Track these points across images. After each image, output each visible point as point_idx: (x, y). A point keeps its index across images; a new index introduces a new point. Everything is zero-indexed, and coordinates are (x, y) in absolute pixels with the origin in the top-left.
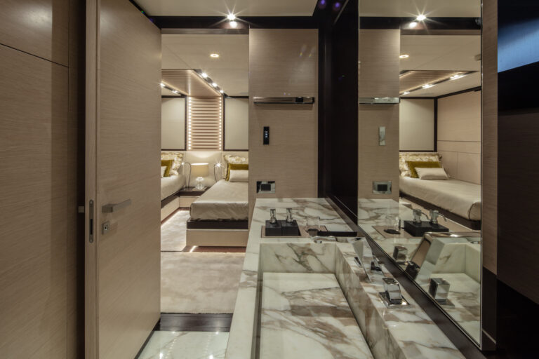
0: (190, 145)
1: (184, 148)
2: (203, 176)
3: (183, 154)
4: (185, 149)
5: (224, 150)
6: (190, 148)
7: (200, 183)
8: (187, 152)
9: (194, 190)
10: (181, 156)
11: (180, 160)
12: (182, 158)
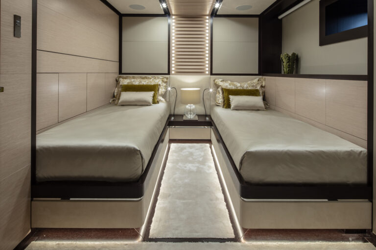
0: (173, 69)
1: (167, 72)
2: (194, 103)
3: (167, 79)
4: (169, 73)
5: (212, 74)
6: (173, 72)
7: (190, 111)
8: (171, 76)
9: (184, 118)
10: (165, 80)
11: (165, 84)
12: (166, 82)
